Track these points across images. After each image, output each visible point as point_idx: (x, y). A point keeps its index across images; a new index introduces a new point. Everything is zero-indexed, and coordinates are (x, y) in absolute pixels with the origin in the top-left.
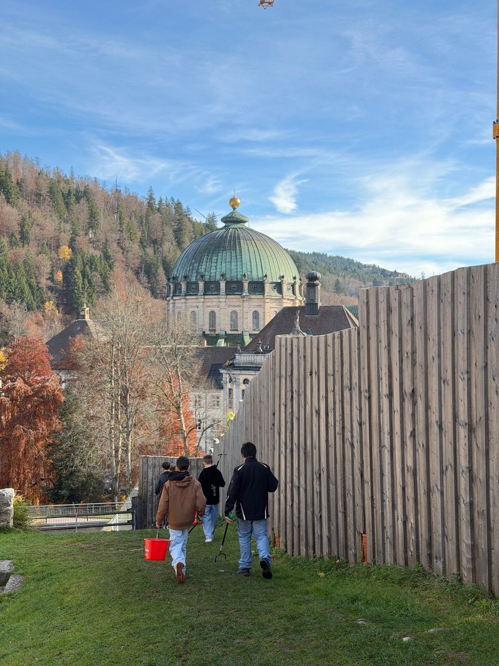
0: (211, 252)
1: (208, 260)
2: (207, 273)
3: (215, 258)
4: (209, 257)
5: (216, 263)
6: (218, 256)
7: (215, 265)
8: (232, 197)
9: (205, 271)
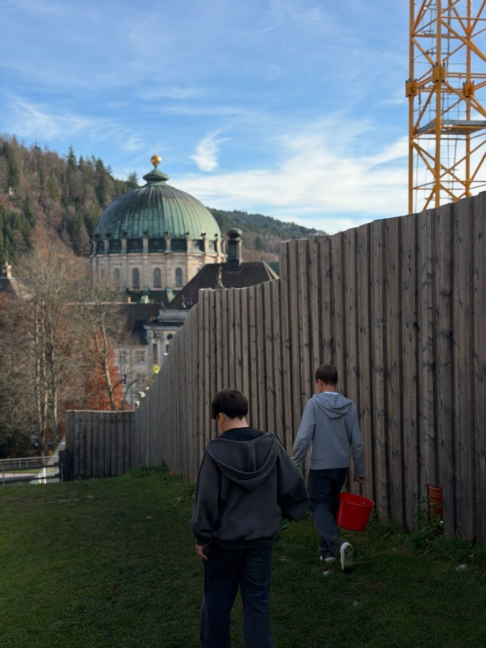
0: (133, 210)
1: (131, 218)
2: (129, 231)
3: (137, 216)
4: (131, 215)
5: (139, 220)
6: (140, 214)
7: (137, 222)
8: (153, 155)
9: (128, 229)
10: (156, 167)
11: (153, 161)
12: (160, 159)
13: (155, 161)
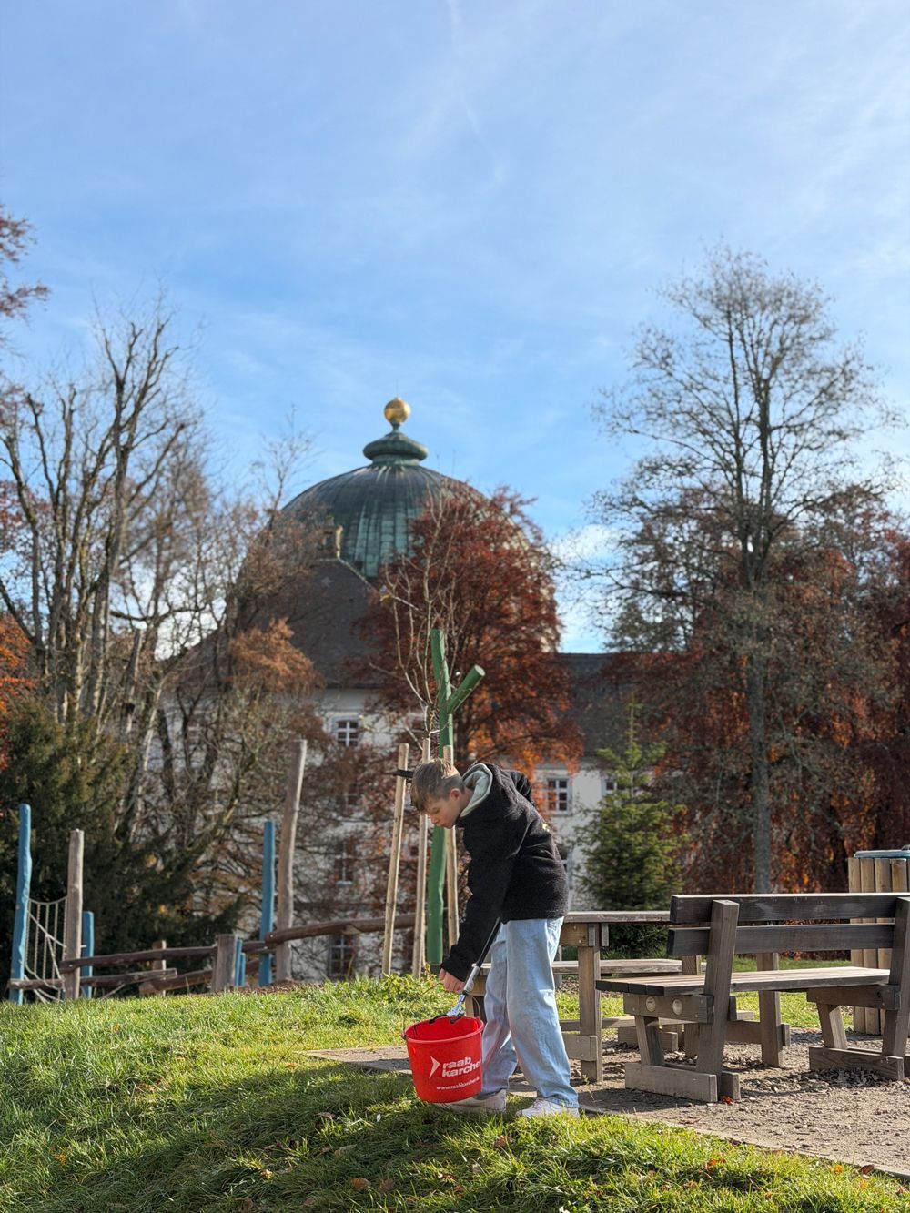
0: (375, 509)
1: (371, 529)
2: (369, 558)
3: (387, 523)
4: (373, 521)
5: (394, 534)
6: (394, 519)
7: (391, 538)
8: (391, 399)
9: (366, 553)
10: (396, 426)
11: (391, 411)
12: (407, 409)
13: (395, 413)
